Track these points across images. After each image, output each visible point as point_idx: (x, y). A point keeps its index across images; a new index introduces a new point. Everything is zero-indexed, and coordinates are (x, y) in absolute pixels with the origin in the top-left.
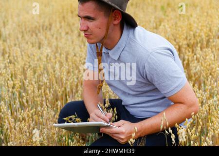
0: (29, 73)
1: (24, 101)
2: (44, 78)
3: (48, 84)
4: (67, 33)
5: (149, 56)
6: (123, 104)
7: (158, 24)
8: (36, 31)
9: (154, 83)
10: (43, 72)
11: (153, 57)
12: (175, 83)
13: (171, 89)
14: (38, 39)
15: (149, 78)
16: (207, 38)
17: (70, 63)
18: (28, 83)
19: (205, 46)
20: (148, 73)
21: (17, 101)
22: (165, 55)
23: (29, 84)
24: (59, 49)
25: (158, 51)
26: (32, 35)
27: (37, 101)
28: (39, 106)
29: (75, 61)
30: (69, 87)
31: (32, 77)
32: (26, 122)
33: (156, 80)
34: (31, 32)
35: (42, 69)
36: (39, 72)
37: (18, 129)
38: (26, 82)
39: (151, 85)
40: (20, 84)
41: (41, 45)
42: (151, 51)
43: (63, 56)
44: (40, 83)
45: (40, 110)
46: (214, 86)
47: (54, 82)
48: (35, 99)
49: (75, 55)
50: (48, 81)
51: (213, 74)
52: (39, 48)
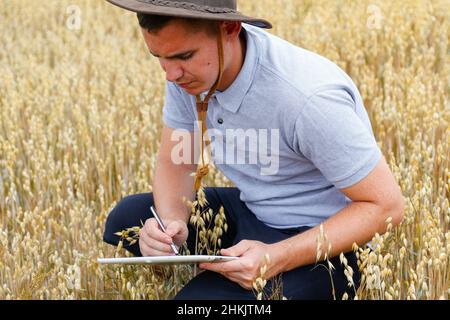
0: (35, 123)
1: (27, 187)
2: (66, 135)
3: (75, 147)
4: (109, 31)
5: (305, 104)
6: (242, 198)
7: (301, 9)
8: (42, 26)
9: (312, 160)
10: (63, 120)
11: (315, 107)
12: (358, 160)
13: (350, 172)
14: (48, 43)
15: (303, 148)
16: (407, 44)
17: (121, 101)
18: (32, 147)
19: (403, 61)
20: (301, 139)
21: (12, 189)
22: (337, 101)
23: (35, 147)
24: (93, 67)
25: (323, 94)
26: (34, 36)
27: (54, 188)
28: (59, 197)
29: (130, 97)
30: (121, 154)
31: (41, 131)
32: (35, 237)
33: (318, 153)
34: (31, 29)
35: (62, 114)
36: (55, 120)
37: (17, 250)
38: (29, 145)
39: (306, 163)
40: (16, 150)
41: (56, 58)
42: (308, 94)
43: (105, 84)
44: (58, 145)
45: (61, 205)
46: (428, 153)
47: (89, 143)
48: (50, 182)
49: (130, 83)
50: (75, 142)
51: (425, 125)
52: (52, 65)
